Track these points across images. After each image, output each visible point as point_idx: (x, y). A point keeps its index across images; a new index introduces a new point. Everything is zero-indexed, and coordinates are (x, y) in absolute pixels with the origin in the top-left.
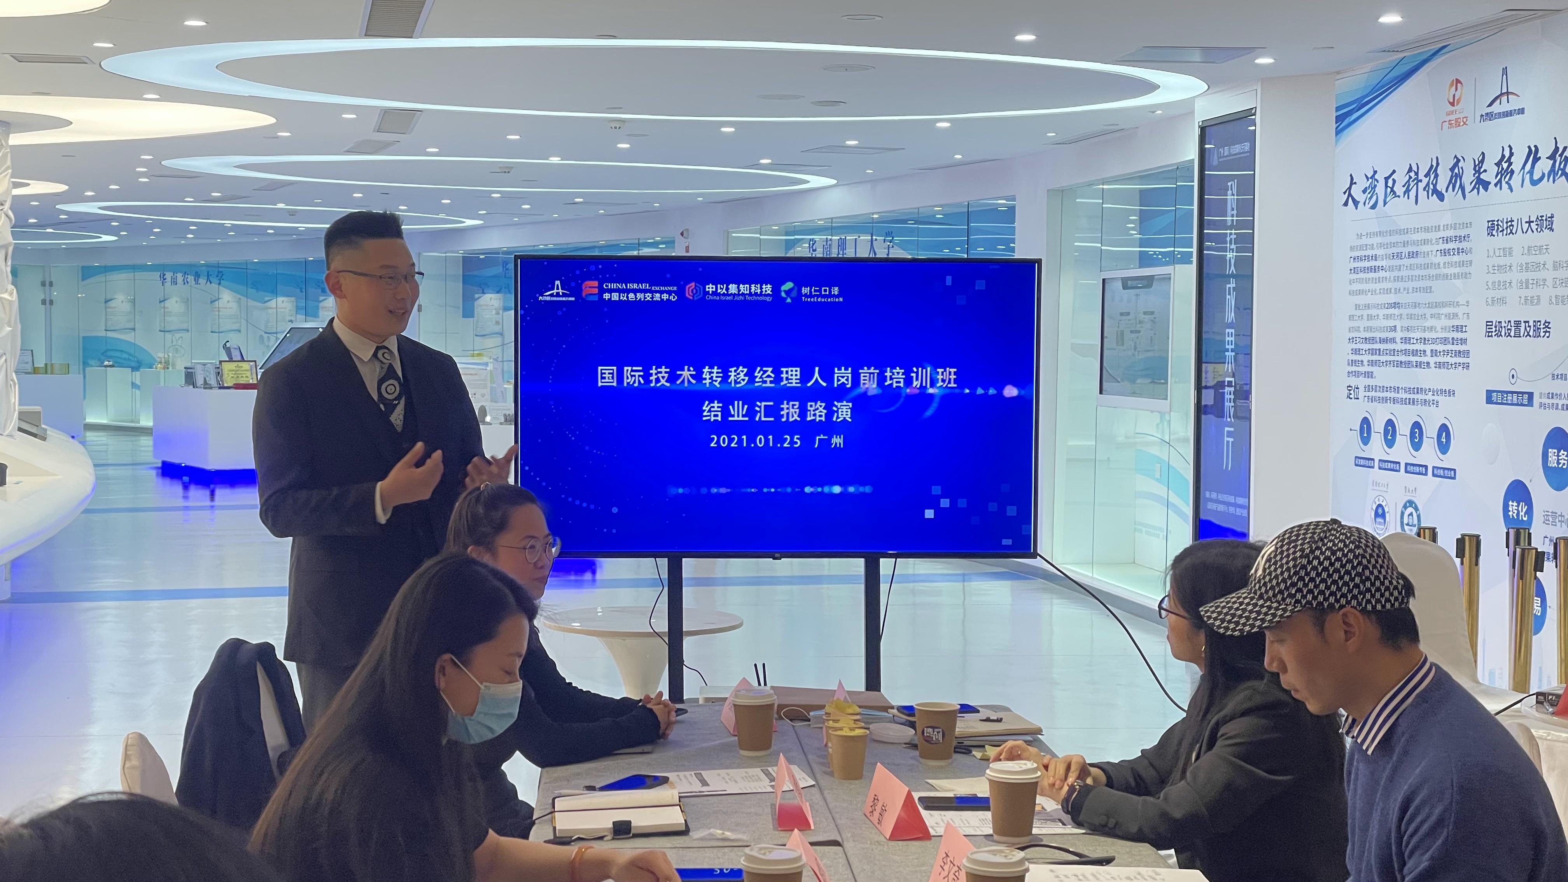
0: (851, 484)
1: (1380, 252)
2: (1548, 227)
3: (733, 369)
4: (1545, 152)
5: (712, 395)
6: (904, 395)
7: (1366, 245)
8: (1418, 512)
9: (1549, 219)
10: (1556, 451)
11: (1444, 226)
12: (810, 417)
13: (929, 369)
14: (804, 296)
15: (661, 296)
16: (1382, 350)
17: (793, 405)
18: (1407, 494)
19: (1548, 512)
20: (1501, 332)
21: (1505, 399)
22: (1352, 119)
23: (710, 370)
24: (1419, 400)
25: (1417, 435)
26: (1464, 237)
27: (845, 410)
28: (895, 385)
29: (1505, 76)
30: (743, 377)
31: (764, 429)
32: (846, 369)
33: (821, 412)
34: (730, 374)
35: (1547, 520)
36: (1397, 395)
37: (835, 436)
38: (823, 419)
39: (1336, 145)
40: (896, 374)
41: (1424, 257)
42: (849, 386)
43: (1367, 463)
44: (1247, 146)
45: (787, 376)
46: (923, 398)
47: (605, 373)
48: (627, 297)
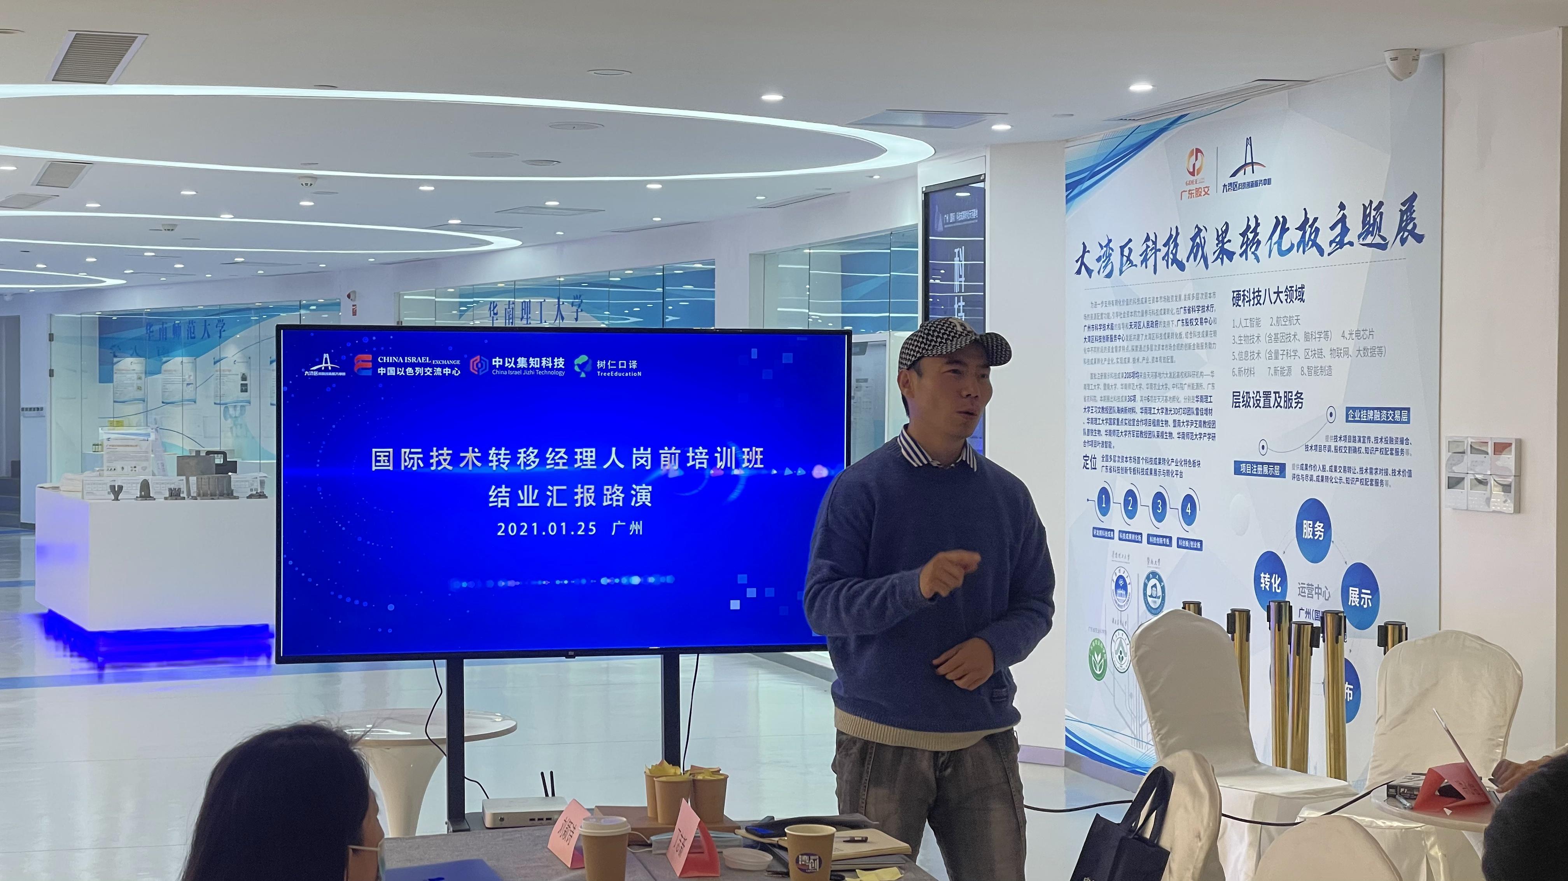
0: (651, 575)
1: (1116, 321)
2: (1299, 297)
3: (522, 451)
4: (1294, 222)
5: (499, 479)
6: (707, 477)
7: (1102, 314)
8: (1162, 584)
9: (1299, 290)
10: (1311, 522)
11: (1185, 296)
12: (607, 501)
13: (734, 448)
14: (599, 370)
15: (442, 370)
16: (1120, 420)
17: (588, 489)
18: (1150, 565)
19: (1304, 584)
20: (1249, 403)
21: (1255, 470)
22: (1083, 188)
23: (497, 452)
24: (1162, 471)
25: (1160, 506)
26: (1208, 307)
27: (644, 494)
28: (698, 466)
29: (1249, 146)
30: (533, 459)
31: (556, 515)
32: (645, 449)
33: (618, 496)
34: (518, 455)
35: (1302, 593)
36: (1137, 466)
37: (633, 522)
38: (621, 504)
39: (1067, 213)
40: (698, 454)
41: (1164, 326)
42: (648, 468)
43: (1106, 534)
44: (975, 213)
45: (581, 457)
46: (728, 480)
47: (380, 456)
48: (405, 372)
